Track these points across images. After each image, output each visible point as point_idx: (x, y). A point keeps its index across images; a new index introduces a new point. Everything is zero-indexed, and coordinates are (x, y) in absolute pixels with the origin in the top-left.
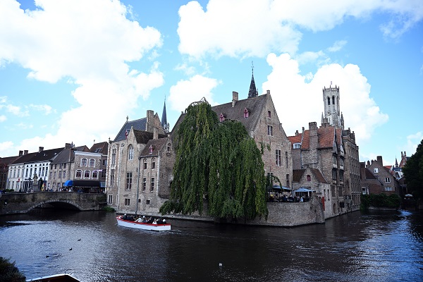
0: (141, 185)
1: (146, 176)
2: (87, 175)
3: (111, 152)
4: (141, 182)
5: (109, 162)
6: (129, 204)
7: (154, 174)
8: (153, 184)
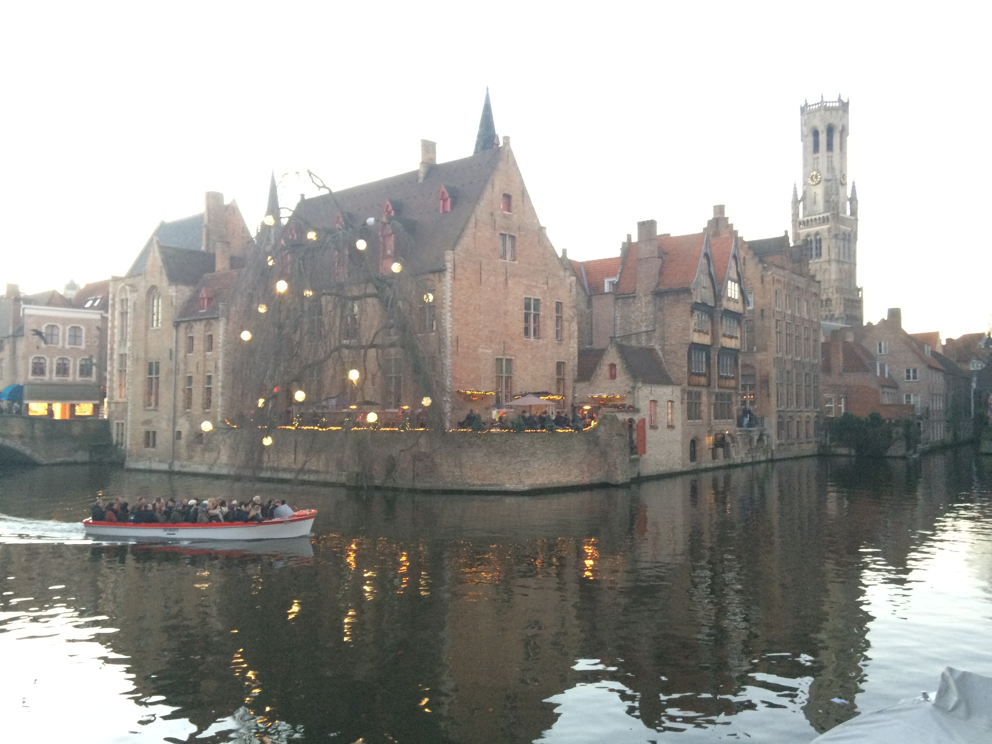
0: (181, 395)
1: (192, 368)
2: (63, 370)
3: (118, 306)
4: (181, 385)
5: (113, 334)
6: (154, 445)
7: (211, 366)
8: (209, 391)
